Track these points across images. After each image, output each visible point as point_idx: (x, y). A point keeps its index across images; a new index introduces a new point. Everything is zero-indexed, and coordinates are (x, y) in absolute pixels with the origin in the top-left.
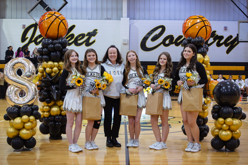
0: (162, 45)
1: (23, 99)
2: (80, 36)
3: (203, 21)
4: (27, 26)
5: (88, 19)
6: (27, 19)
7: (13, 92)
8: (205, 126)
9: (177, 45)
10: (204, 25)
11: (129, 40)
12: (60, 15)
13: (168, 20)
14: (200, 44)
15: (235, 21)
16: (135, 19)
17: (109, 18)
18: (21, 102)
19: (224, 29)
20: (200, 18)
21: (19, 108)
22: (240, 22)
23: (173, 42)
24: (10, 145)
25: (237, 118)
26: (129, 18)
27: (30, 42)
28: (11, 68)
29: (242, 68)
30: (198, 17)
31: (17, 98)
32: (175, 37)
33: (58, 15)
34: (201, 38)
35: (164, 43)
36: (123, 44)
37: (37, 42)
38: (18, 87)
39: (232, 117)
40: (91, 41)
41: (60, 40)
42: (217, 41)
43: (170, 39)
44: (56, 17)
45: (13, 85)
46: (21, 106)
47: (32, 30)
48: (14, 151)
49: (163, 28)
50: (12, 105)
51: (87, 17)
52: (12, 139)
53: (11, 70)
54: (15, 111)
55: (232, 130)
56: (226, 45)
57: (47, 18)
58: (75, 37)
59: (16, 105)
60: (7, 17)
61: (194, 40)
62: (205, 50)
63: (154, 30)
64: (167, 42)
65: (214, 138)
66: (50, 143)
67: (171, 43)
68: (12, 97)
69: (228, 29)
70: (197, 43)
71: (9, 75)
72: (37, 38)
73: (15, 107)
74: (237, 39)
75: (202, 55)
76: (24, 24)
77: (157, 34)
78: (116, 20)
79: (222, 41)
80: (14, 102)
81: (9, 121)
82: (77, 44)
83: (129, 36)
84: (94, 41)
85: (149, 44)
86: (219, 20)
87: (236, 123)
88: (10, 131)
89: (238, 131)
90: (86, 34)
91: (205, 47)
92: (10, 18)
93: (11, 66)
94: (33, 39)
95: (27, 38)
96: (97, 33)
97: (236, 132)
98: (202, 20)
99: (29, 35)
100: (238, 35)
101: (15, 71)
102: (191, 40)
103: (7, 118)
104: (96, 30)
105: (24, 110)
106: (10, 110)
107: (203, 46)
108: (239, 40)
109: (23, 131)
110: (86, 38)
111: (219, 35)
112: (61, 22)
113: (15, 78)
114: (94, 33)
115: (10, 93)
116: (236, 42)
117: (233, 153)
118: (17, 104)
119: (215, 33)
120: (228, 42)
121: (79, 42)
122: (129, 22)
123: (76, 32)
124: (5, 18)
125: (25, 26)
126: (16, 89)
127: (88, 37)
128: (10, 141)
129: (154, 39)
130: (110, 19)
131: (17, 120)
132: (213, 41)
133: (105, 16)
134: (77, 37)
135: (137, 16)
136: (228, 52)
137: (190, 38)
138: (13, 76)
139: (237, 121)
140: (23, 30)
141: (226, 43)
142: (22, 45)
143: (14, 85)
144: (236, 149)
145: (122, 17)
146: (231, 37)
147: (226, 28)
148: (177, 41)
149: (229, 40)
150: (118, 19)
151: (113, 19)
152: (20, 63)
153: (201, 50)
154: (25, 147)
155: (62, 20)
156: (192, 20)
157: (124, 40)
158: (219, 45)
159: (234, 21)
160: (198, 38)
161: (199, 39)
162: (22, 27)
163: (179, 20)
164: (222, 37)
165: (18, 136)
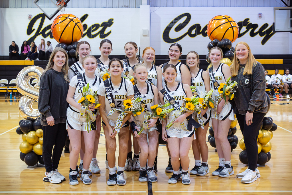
0: (188, 35)
1: (37, 111)
2: (93, 26)
3: (230, 22)
4: (33, 16)
5: (103, 7)
6: (33, 8)
7: (26, 104)
8: (234, 137)
9: (205, 35)
10: (231, 26)
11: (150, 30)
12: (75, 18)
13: (194, 6)
14: (227, 47)
15: (271, 7)
16: (156, 6)
17: (127, 5)
18: (34, 115)
19: (258, 16)
20: (226, 18)
21: (33, 121)
22: (276, 9)
23: (200, 32)
24: (23, 160)
25: (267, 130)
26: (149, 6)
27: (37, 34)
28: (23, 77)
29: (280, 61)
30: (224, 18)
31: (30, 110)
32: (202, 27)
33: (73, 18)
34: (228, 40)
35: (189, 33)
36: (143, 35)
37: (45, 34)
38: (31, 98)
39: (261, 129)
40: (106, 32)
41: (75, 45)
42: (251, 30)
43: (197, 28)
44: (70, 20)
45: (25, 96)
46: (35, 118)
47: (39, 20)
48: (28, 168)
49: (189, 16)
50: (25, 118)
51: (102, 4)
52: (26, 154)
53: (23, 80)
54: (28, 124)
55: (262, 143)
56: (261, 35)
57: (60, 21)
58: (88, 27)
59: (29, 118)
60: (11, 6)
61: (220, 43)
62: (233, 53)
63: (178, 18)
64: (193, 32)
65: (242, 151)
66: (65, 157)
67: (198, 33)
68: (25, 109)
69: (263, 16)
70: (224, 46)
71: (22, 85)
72: (44, 30)
73: (28, 120)
74: (273, 28)
75: (229, 60)
76: (30, 14)
77: (182, 23)
78: (134, 8)
79: (257, 30)
80: (27, 115)
81: (22, 135)
82: (91, 36)
83: (149, 26)
84: (110, 33)
85: (173, 34)
86: (253, 6)
87: (266, 134)
88: (23, 146)
89: (268, 144)
90: (100, 24)
91: (232, 50)
92: (14, 8)
93: (23, 76)
94: (41, 31)
95: (34, 30)
96: (113, 23)
97: (266, 145)
98: (228, 21)
99: (36, 26)
100: (274, 23)
101: (27, 80)
102: (217, 43)
103: (19, 132)
104: (112, 20)
105: (38, 123)
106: (23, 123)
107: (230, 50)
108: (276, 30)
109: (37, 146)
110: (101, 28)
111: (253, 23)
112: (76, 25)
113: (28, 89)
114: (109, 23)
115: (22, 104)
116: (272, 32)
117: (263, 167)
118: (31, 116)
119: (248, 21)
120: (263, 31)
121: (93, 33)
122: (149, 9)
123: (89, 22)
124: (9, 8)
125: (32, 16)
126: (29, 100)
127: (102, 27)
128: (23, 156)
129: (178, 29)
130: (128, 7)
131: (30, 134)
132: (246, 30)
133: (122, 4)
134: (90, 28)
135: (159, 3)
136: (263, 42)
137: (216, 40)
138: (25, 86)
139: (267, 132)
140: (29, 21)
141: (260, 33)
142: (28, 38)
143: (27, 96)
144: (267, 163)
145: (141, 5)
146: (267, 25)
147: (260, 16)
148: (205, 31)
149: (264, 29)
150: (136, 7)
151: (131, 6)
152: (33, 72)
153: (228, 54)
154: (39, 163)
155: (77, 23)
156: (218, 20)
157: (144, 31)
158: (253, 34)
159: (269, 7)
160: (225, 40)
161: (226, 42)
162: (27, 17)
163: (206, 6)
164: (256, 26)
165: (31, 152)
